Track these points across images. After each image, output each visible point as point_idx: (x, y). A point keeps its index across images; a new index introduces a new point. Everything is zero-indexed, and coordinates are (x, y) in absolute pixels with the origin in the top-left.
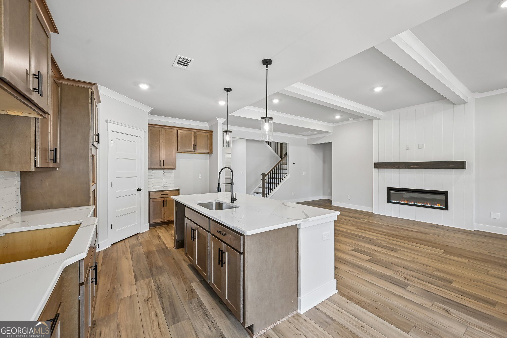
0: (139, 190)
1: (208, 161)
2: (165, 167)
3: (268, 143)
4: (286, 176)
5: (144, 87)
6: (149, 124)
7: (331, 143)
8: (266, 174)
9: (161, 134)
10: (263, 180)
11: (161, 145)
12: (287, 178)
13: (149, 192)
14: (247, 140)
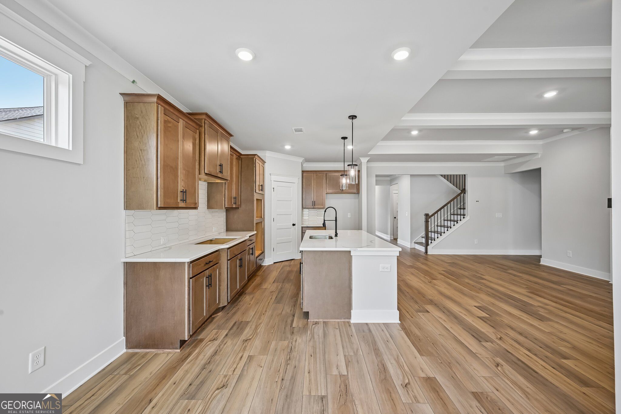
0: (294, 225)
1: (357, 200)
2: (316, 207)
3: (444, 176)
4: (464, 218)
5: (288, 147)
6: (302, 171)
7: (539, 170)
8: (430, 214)
9: (313, 178)
10: (427, 222)
11: (313, 188)
12: (464, 221)
13: (302, 227)
14: (411, 176)
